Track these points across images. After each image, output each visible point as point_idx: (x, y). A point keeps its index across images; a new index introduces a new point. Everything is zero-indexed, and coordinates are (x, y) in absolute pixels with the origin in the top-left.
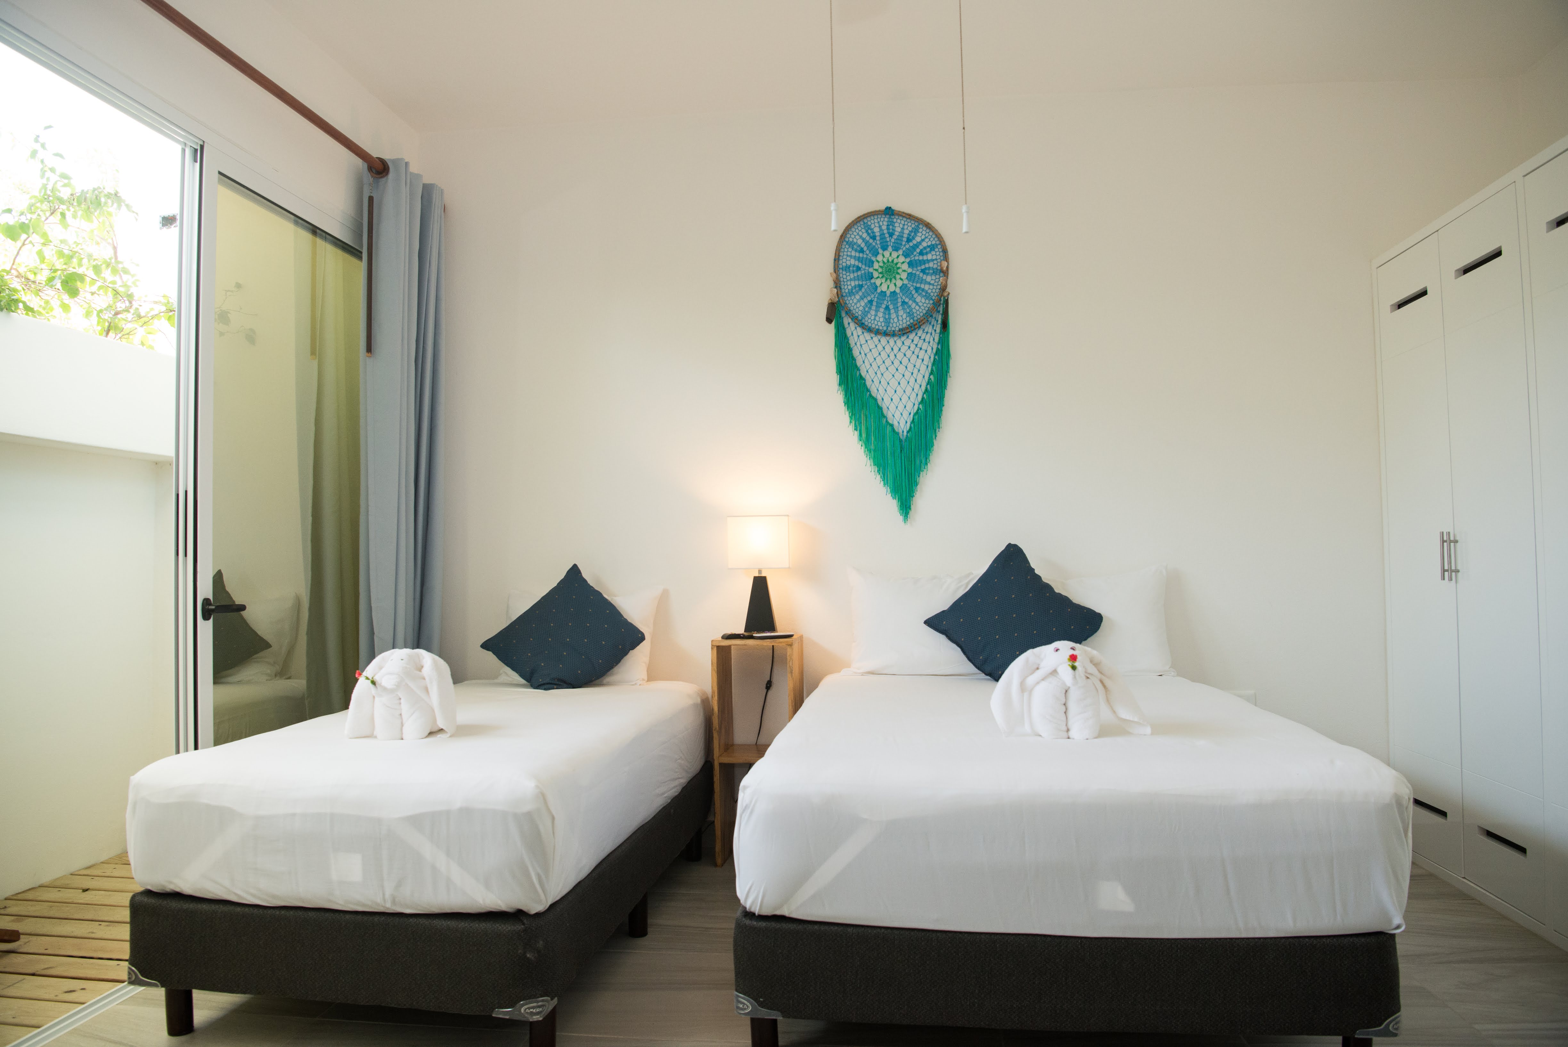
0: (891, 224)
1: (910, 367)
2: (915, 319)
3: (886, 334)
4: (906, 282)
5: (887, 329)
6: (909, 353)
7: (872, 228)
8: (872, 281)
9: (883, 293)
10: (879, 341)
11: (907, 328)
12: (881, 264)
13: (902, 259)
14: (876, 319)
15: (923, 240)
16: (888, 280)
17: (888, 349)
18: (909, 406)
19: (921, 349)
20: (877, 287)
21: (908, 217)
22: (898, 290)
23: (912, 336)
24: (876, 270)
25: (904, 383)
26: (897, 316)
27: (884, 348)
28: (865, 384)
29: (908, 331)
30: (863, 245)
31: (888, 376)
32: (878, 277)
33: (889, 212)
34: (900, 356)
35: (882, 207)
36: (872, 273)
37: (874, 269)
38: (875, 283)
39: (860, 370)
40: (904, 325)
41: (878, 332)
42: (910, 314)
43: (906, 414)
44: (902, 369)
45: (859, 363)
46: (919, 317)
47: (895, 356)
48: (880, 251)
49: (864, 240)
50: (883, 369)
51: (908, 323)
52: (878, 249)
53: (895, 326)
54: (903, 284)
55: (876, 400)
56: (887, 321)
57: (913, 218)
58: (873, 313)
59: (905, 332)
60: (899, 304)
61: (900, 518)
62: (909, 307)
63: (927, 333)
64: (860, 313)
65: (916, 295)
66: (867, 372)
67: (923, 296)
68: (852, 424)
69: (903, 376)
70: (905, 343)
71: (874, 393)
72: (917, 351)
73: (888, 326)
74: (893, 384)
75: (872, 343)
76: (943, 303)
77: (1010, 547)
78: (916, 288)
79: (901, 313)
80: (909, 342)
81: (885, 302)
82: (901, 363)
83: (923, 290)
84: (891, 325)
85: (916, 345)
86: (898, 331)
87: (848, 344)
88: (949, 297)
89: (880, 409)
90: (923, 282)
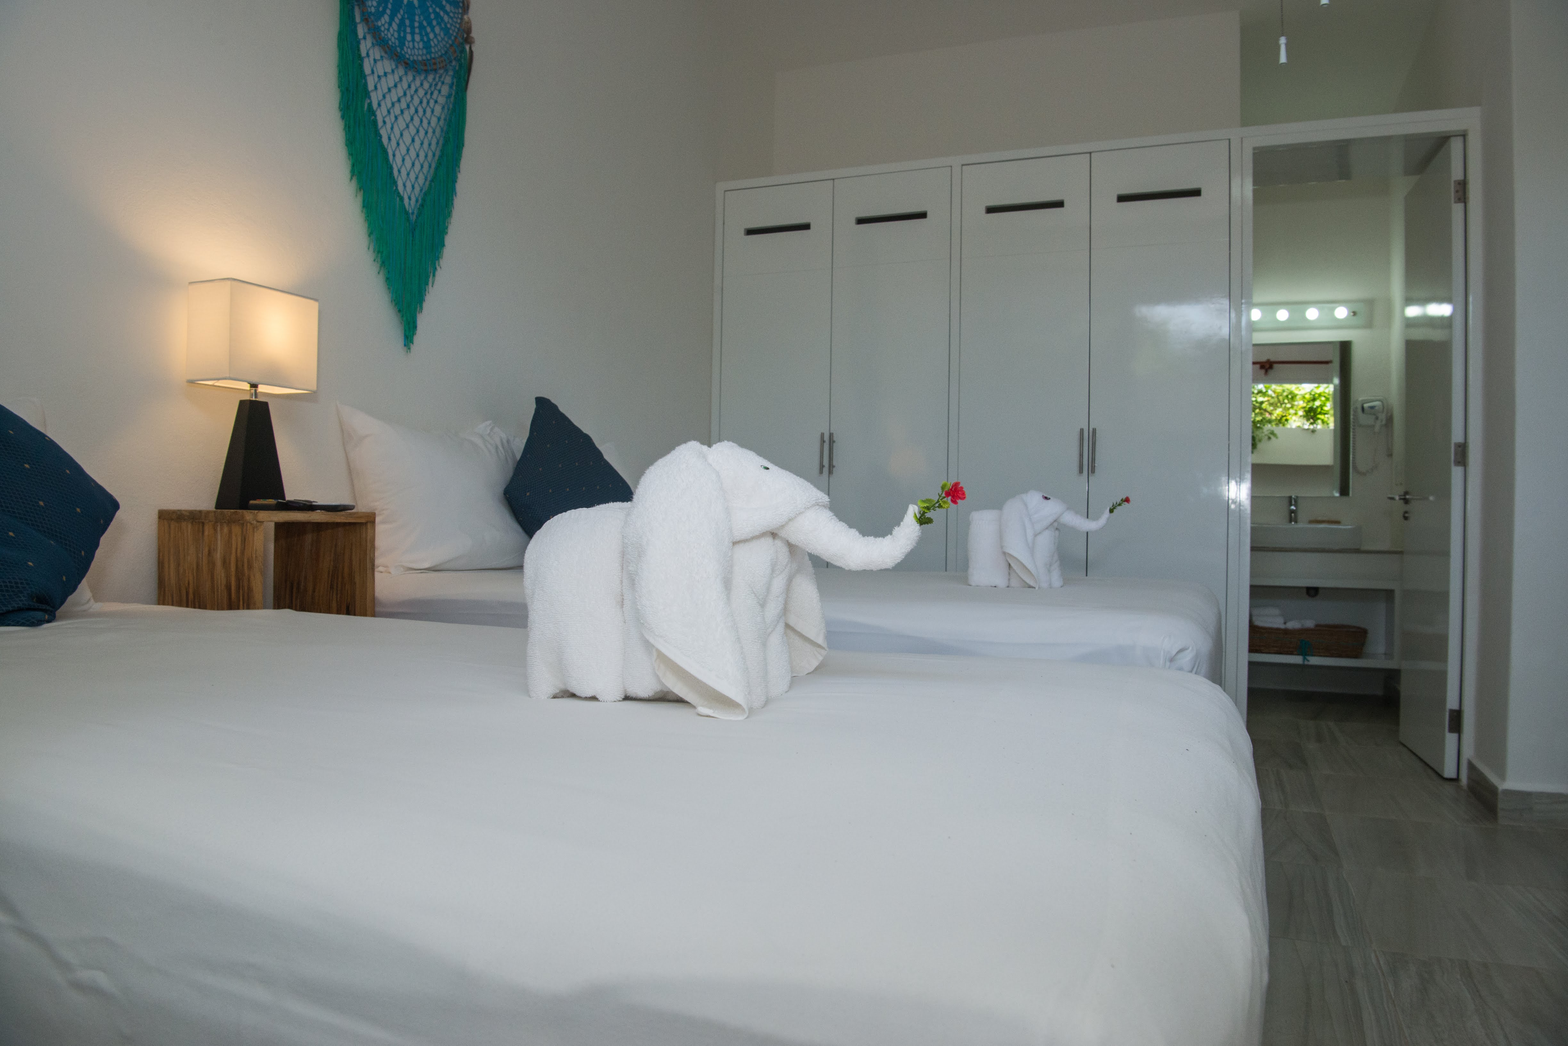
1: (425, 122)
2: (433, 56)
5: (402, 53)
6: (425, 101)
10: (395, 66)
11: (423, 64)
17: (405, 84)
18: (421, 180)
19: (436, 102)
23: (429, 77)
25: (417, 141)
26: (413, 40)
27: (400, 80)
28: (375, 123)
29: (425, 68)
31: (401, 123)
34: (416, 101)
40: (422, 59)
41: (391, 52)
42: (427, 46)
43: (417, 189)
44: (417, 120)
45: (371, 87)
46: (437, 55)
47: (412, 97)
50: (397, 110)
51: (424, 58)
53: (410, 53)
55: (385, 152)
58: (386, 18)
59: (421, 68)
60: (416, 24)
61: (400, 341)
62: (427, 34)
63: (443, 83)
64: (373, 10)
65: (434, 23)
66: (379, 105)
67: (441, 29)
68: (355, 178)
69: (418, 131)
70: (422, 84)
71: (385, 140)
72: (432, 103)
73: (402, 49)
74: (407, 139)
75: (387, 65)
76: (463, 51)
77: (542, 403)
78: (434, 12)
79: (417, 38)
80: (426, 85)
81: (402, 12)
82: (416, 111)
83: (442, 20)
84: (405, 49)
85: (432, 94)
86: (414, 62)
87: (359, 50)
88: (472, 46)
89: (391, 168)
90: (442, 8)
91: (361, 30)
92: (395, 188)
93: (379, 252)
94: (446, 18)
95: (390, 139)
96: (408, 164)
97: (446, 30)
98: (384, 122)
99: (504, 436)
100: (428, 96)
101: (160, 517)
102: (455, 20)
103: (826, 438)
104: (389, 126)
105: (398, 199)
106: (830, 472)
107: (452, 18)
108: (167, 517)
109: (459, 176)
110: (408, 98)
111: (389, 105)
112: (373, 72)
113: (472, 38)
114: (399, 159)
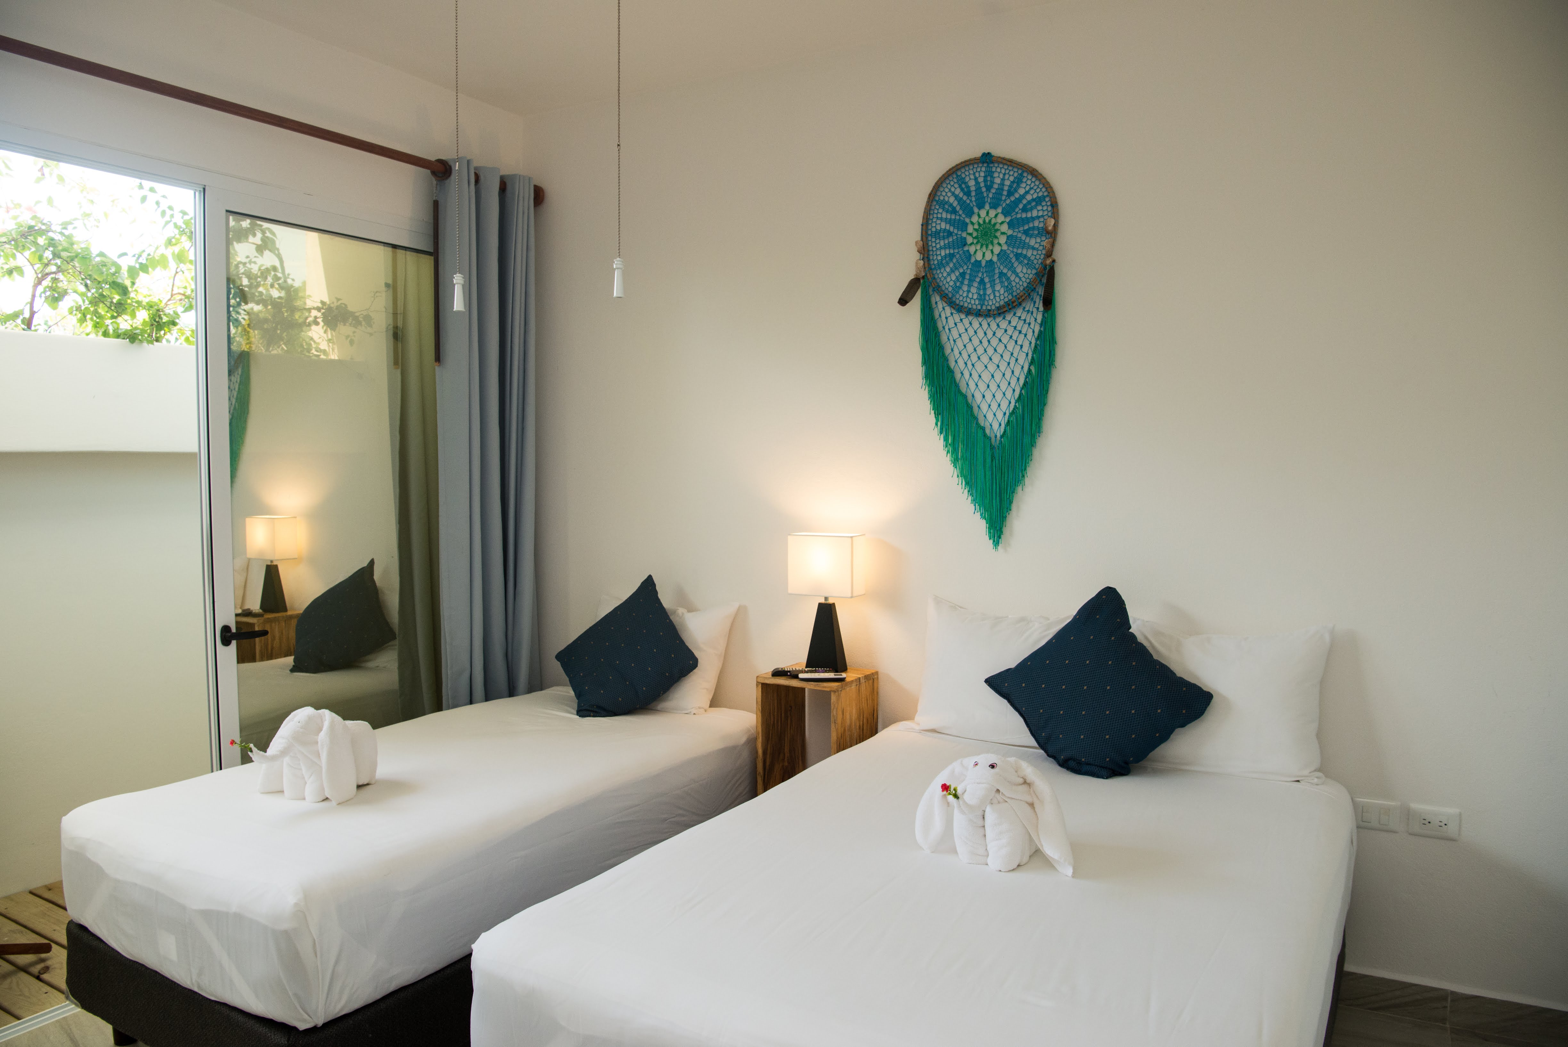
0: (989, 174)
1: (1007, 357)
2: (1015, 294)
3: (979, 314)
4: (1005, 247)
5: (982, 307)
6: (1005, 339)
7: (967, 181)
8: (966, 248)
9: (978, 263)
10: (971, 323)
11: (1004, 306)
12: (976, 227)
13: (1001, 218)
14: (970, 296)
15: (1027, 192)
16: (984, 246)
17: (981, 334)
18: (1005, 405)
19: (1020, 332)
20: (970, 255)
21: (1009, 163)
22: (995, 259)
23: (1009, 317)
24: (971, 234)
25: (998, 376)
26: (994, 291)
27: (975, 332)
28: (953, 377)
29: (1005, 310)
30: (955, 204)
31: (979, 367)
32: (972, 243)
33: (987, 159)
34: (995, 342)
35: (978, 154)
36: (965, 238)
37: (968, 234)
38: (968, 251)
39: (947, 361)
40: (1002, 303)
41: (969, 312)
42: (1008, 289)
43: (1000, 415)
44: (996, 358)
45: (947, 351)
46: (1018, 291)
47: (989, 341)
48: (976, 210)
49: (956, 197)
50: (974, 358)
51: (1006, 300)
52: (972, 207)
53: (991, 303)
54: (1001, 250)
55: (965, 397)
56: (982, 298)
57: (1016, 165)
58: (965, 288)
59: (1001, 311)
60: (997, 276)
62: (1008, 279)
64: (951, 289)
65: (1016, 264)
67: (1024, 265)
69: (998, 367)
72: (1016, 334)
73: (982, 304)
74: (986, 376)
75: (964, 326)
78: (1017, 254)
79: (998, 287)
80: (1005, 324)
81: (980, 275)
82: (995, 351)
83: (1025, 256)
84: (986, 303)
85: (1014, 327)
86: (994, 310)
87: (937, 327)
89: (971, 407)
90: (1026, 246)
92: (975, 422)
93: (962, 476)
94: (1029, 253)
95: (967, 385)
96: (989, 397)
97: (1030, 264)
100: (1010, 331)
102: (1041, 248)
104: (966, 374)
105: (979, 430)
107: (1037, 248)
111: (966, 358)
112: (948, 340)
114: (978, 397)
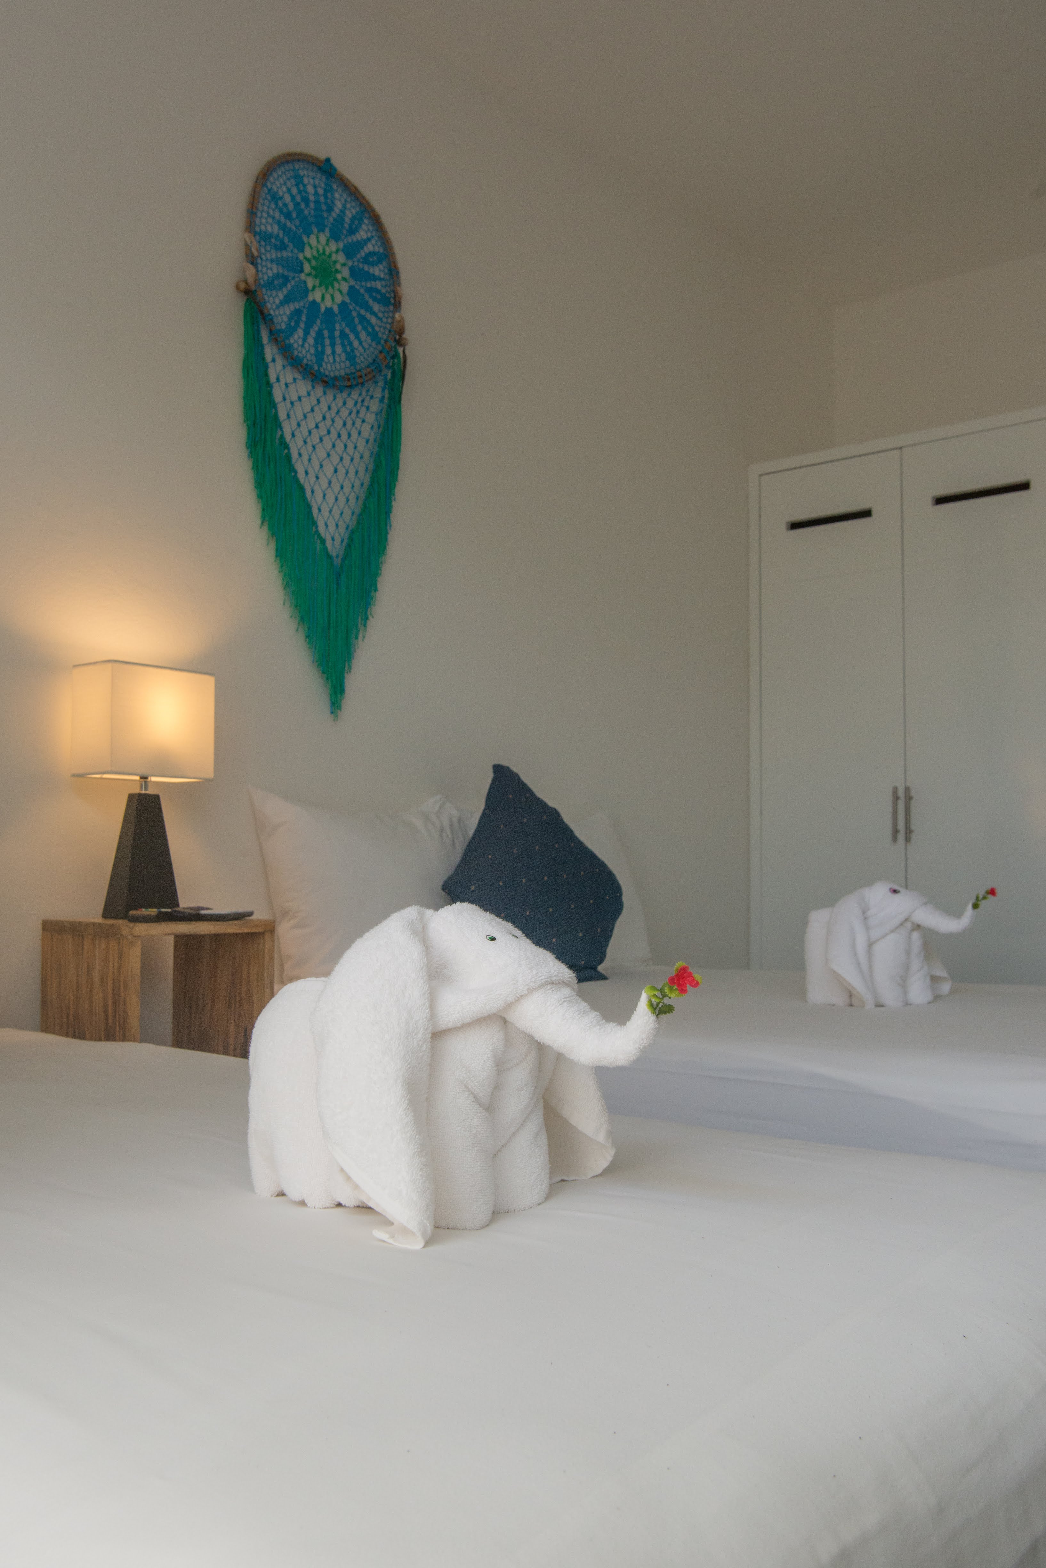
0: (330, 189)
1: (351, 446)
2: (358, 367)
3: (318, 379)
4: (347, 299)
5: (320, 370)
6: (350, 423)
7: (305, 182)
8: (303, 276)
9: (316, 305)
10: (312, 387)
11: (347, 379)
12: (315, 254)
13: (341, 257)
15: (368, 239)
16: (323, 286)
17: (324, 406)
18: (347, 515)
19: (363, 421)
20: (307, 289)
21: (352, 189)
22: (336, 309)
23: (354, 394)
24: (308, 260)
25: (342, 471)
26: (334, 353)
27: (318, 401)
28: (289, 457)
29: (348, 384)
30: (291, 206)
31: (321, 453)
32: (309, 274)
33: (326, 168)
34: (339, 423)
35: (323, 157)
36: (302, 263)
37: (305, 257)
38: (305, 282)
40: (345, 373)
41: (308, 371)
42: (351, 357)
43: (342, 526)
44: (340, 446)
45: (282, 415)
46: (363, 366)
47: (333, 420)
48: (315, 229)
49: (292, 197)
50: (315, 439)
51: (348, 371)
52: (311, 223)
53: (330, 368)
54: (343, 301)
55: (302, 488)
57: (359, 197)
58: (300, 332)
59: (344, 384)
60: (337, 333)
61: (327, 708)
62: (350, 343)
63: (372, 397)
64: (283, 326)
65: (359, 328)
66: (293, 435)
67: (368, 334)
68: (266, 524)
69: (341, 459)
70: (344, 403)
71: (301, 476)
72: (358, 422)
73: (320, 365)
74: (329, 469)
75: (302, 387)
76: (395, 356)
77: (500, 771)
78: (359, 315)
79: (339, 349)
80: (350, 403)
81: (319, 322)
82: (339, 436)
83: (369, 322)
84: (324, 365)
85: (358, 412)
86: (336, 378)
87: (266, 374)
88: (406, 347)
89: (309, 507)
90: (369, 309)
91: (269, 352)
92: (314, 529)
93: (296, 606)
94: (373, 320)
95: (307, 473)
96: (331, 499)
97: (374, 335)
98: (300, 455)
99: (455, 813)
100: (354, 415)
101: (44, 929)
102: (384, 320)
103: (901, 793)
104: (305, 457)
105: (318, 541)
106: (908, 839)
107: (381, 319)
108: (51, 928)
109: (394, 504)
110: (328, 422)
111: (306, 434)
112: (284, 399)
113: (405, 339)
114: (319, 495)
